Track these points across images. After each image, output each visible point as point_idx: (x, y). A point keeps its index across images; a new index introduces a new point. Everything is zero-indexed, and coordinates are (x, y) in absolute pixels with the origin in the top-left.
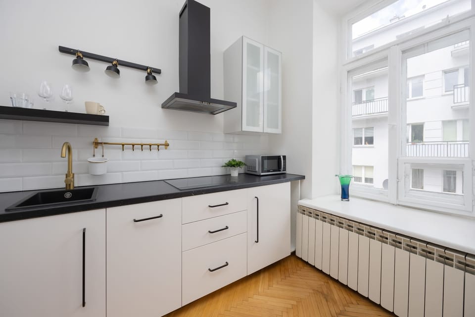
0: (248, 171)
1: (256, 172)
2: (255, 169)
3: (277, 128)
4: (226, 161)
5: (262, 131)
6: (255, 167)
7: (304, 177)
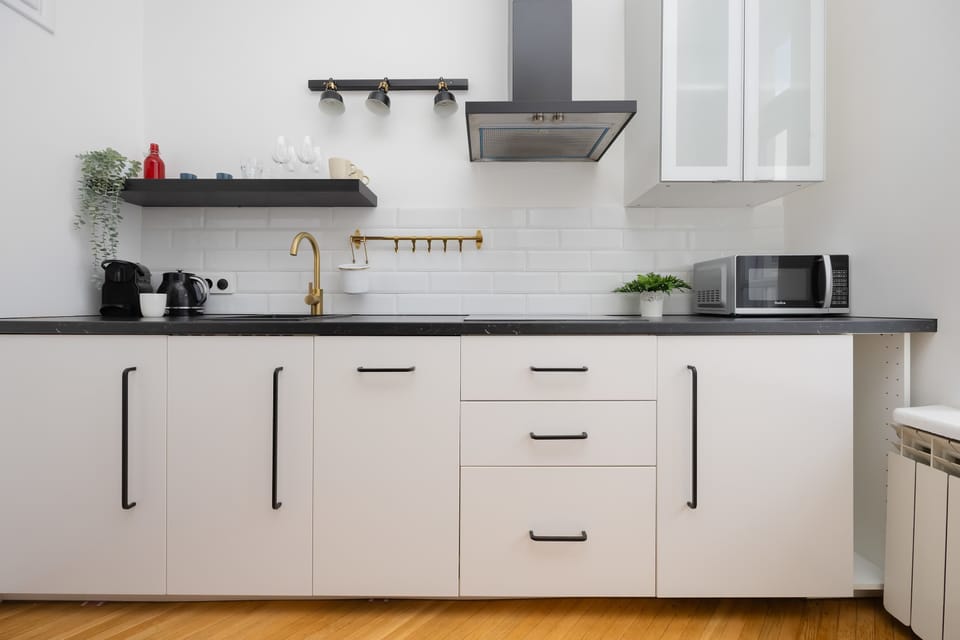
0: (700, 306)
1: (721, 306)
2: (719, 297)
3: (807, 163)
5: (737, 178)
6: (718, 292)
7: (930, 325)
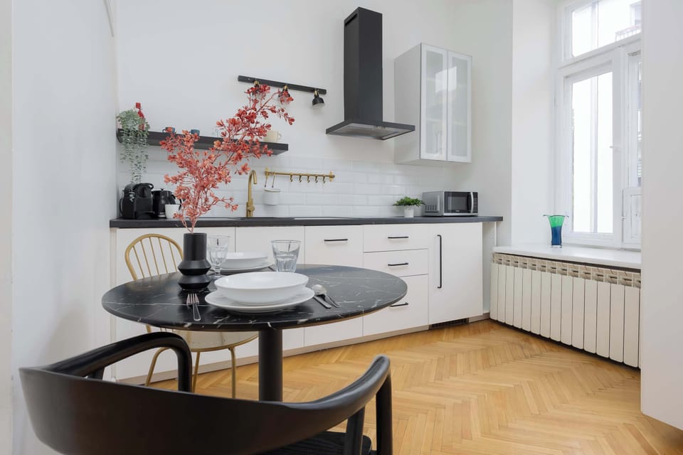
0: (426, 212)
1: (437, 212)
2: (436, 208)
3: (465, 155)
4: (398, 198)
5: (445, 159)
6: (436, 206)
7: (500, 219)
